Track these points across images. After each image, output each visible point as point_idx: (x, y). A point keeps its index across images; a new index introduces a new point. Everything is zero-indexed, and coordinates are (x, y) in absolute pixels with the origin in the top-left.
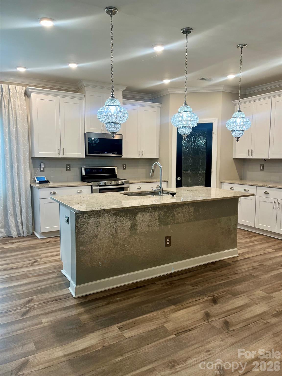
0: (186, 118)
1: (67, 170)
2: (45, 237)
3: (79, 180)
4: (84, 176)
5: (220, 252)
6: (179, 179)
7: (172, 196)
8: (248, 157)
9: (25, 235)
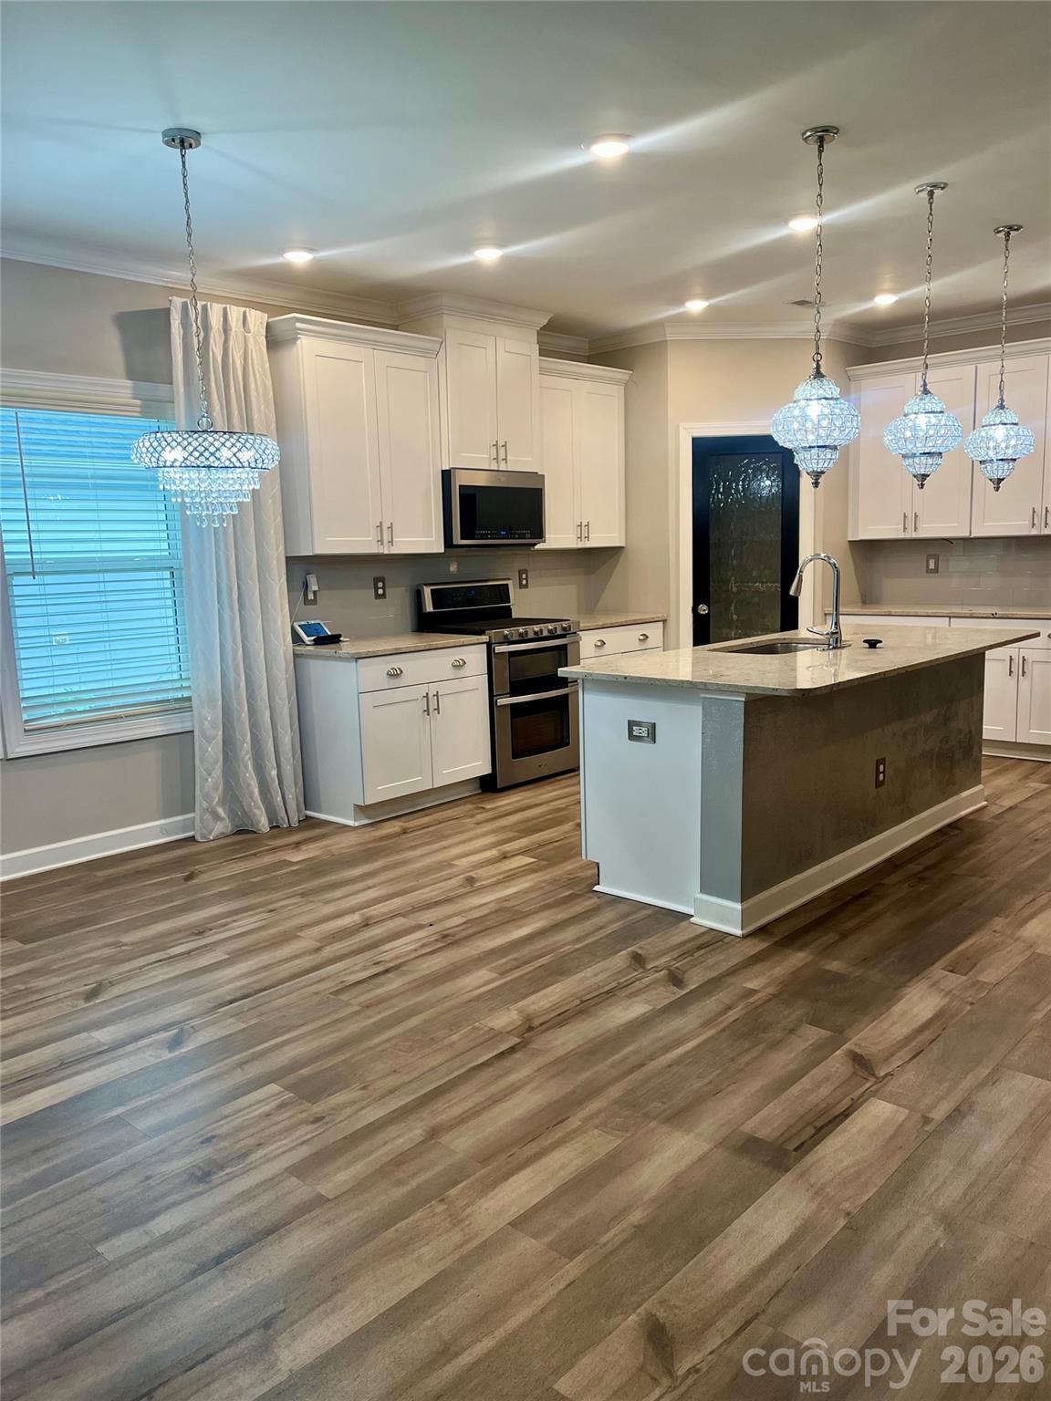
0: (924, 427)
1: (378, 596)
2: (370, 818)
3: (410, 629)
4: (430, 613)
5: (955, 798)
6: (703, 609)
7: (870, 647)
8: (902, 536)
9: (295, 823)
